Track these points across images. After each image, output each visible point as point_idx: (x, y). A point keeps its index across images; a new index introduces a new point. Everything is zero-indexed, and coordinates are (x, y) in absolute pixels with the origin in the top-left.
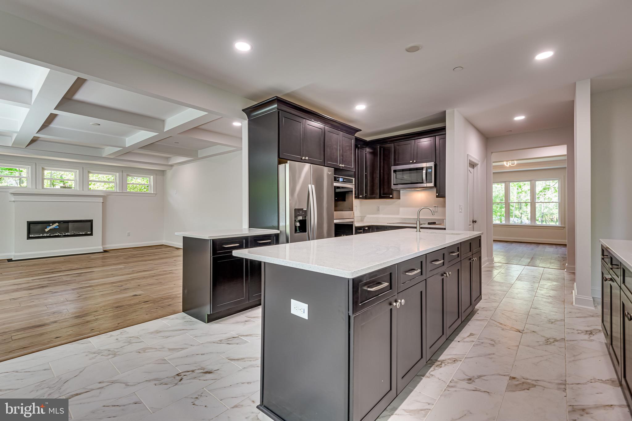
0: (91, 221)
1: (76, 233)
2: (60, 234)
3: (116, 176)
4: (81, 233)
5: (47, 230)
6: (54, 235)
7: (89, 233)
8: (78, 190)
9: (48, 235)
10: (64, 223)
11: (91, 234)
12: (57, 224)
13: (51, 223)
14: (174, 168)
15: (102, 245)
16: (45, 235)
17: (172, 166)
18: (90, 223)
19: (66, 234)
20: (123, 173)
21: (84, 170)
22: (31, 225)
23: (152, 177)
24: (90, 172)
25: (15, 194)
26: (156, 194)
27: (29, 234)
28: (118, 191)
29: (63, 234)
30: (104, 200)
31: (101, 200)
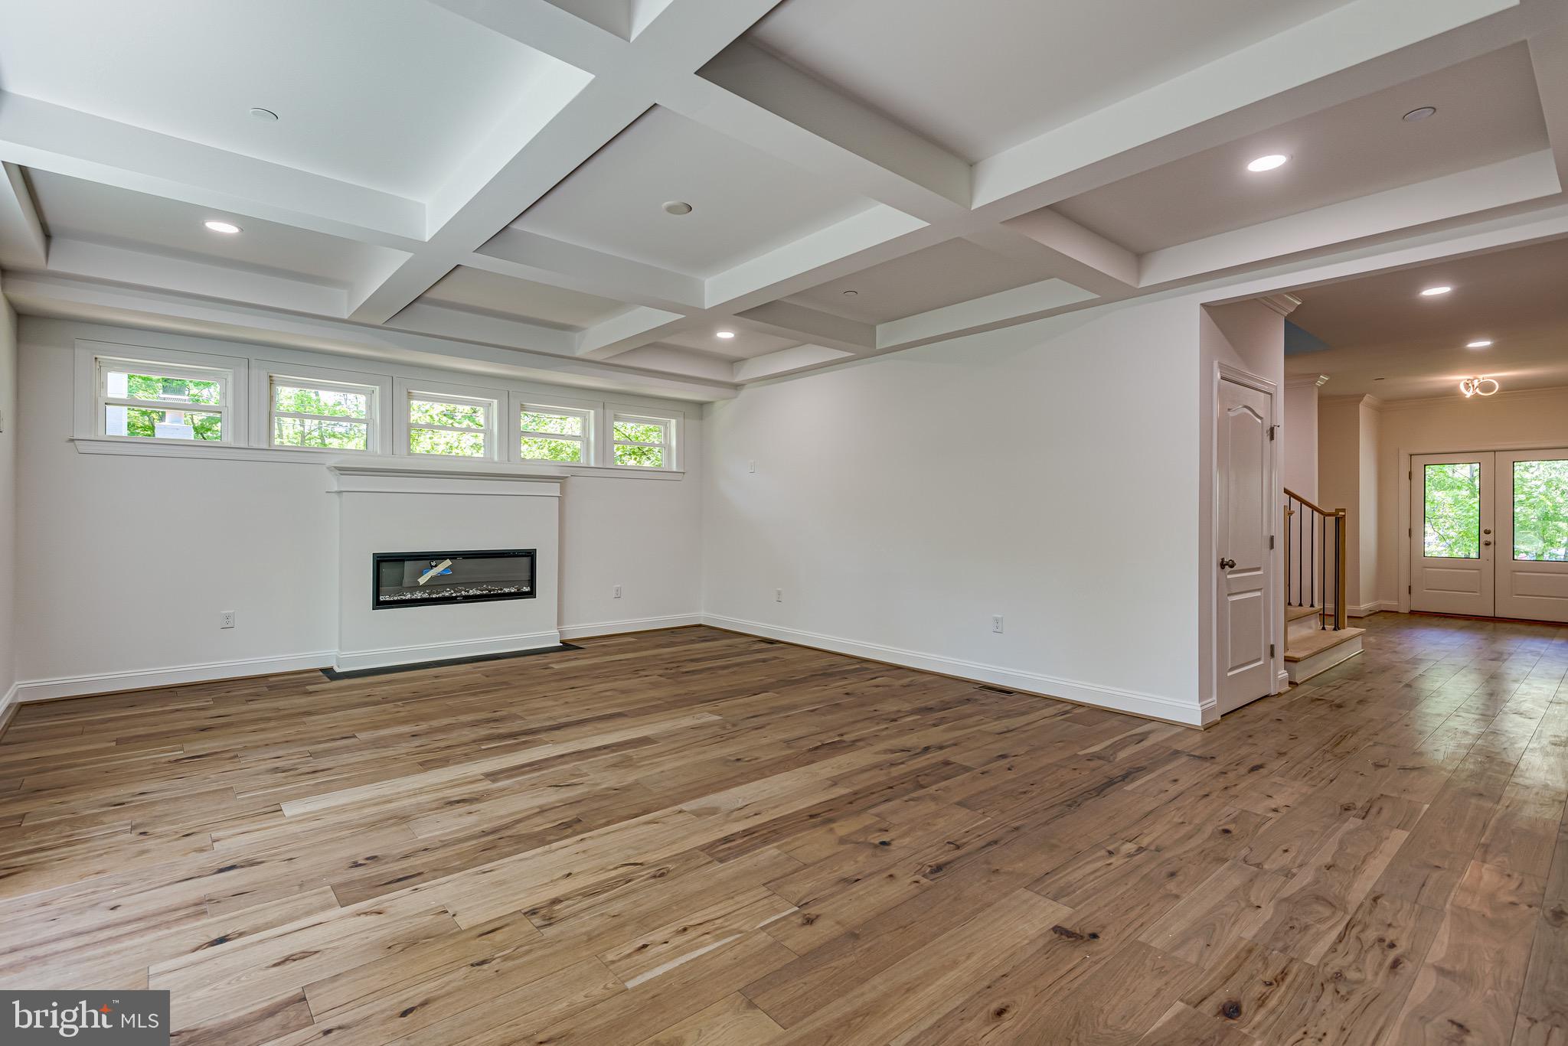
0: (531, 555)
1: (494, 590)
2: (456, 591)
3: (585, 420)
4: (507, 590)
5: (422, 580)
6: (440, 595)
7: (526, 589)
8: (496, 458)
9: (426, 596)
10: (464, 558)
11: (531, 594)
12: (448, 563)
13: (435, 559)
14: (744, 393)
15: (558, 625)
16: (418, 595)
17: (737, 387)
18: (526, 561)
19: (471, 592)
20: (607, 411)
21: (512, 400)
22: (383, 565)
23: (673, 422)
24: (523, 408)
25: (343, 470)
26: (684, 473)
27: (377, 592)
28: (592, 464)
29: (463, 592)
30: (562, 489)
31: (554, 489)
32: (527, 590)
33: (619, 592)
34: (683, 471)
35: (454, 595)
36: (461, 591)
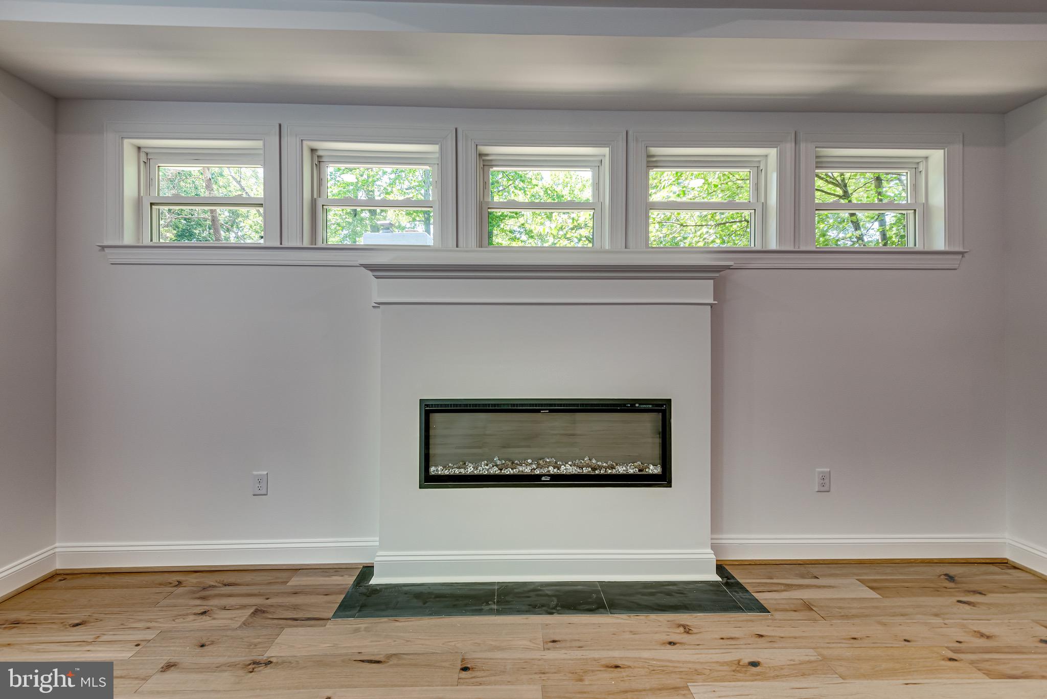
0: (663, 408)
1: (600, 468)
2: (539, 466)
3: (759, 171)
4: (621, 470)
6: (518, 470)
7: (654, 470)
8: (607, 244)
9: (497, 470)
10: (551, 411)
11: (664, 479)
16: (484, 469)
18: (655, 419)
20: (803, 146)
21: (634, 150)
22: (436, 418)
23: (937, 157)
24: (652, 163)
25: (378, 270)
26: (962, 254)
27: (426, 459)
28: (773, 245)
29: (551, 468)
30: (718, 292)
31: (704, 291)
32: (656, 472)
33: (827, 481)
34: (961, 250)
35: (537, 472)
36: (548, 465)
